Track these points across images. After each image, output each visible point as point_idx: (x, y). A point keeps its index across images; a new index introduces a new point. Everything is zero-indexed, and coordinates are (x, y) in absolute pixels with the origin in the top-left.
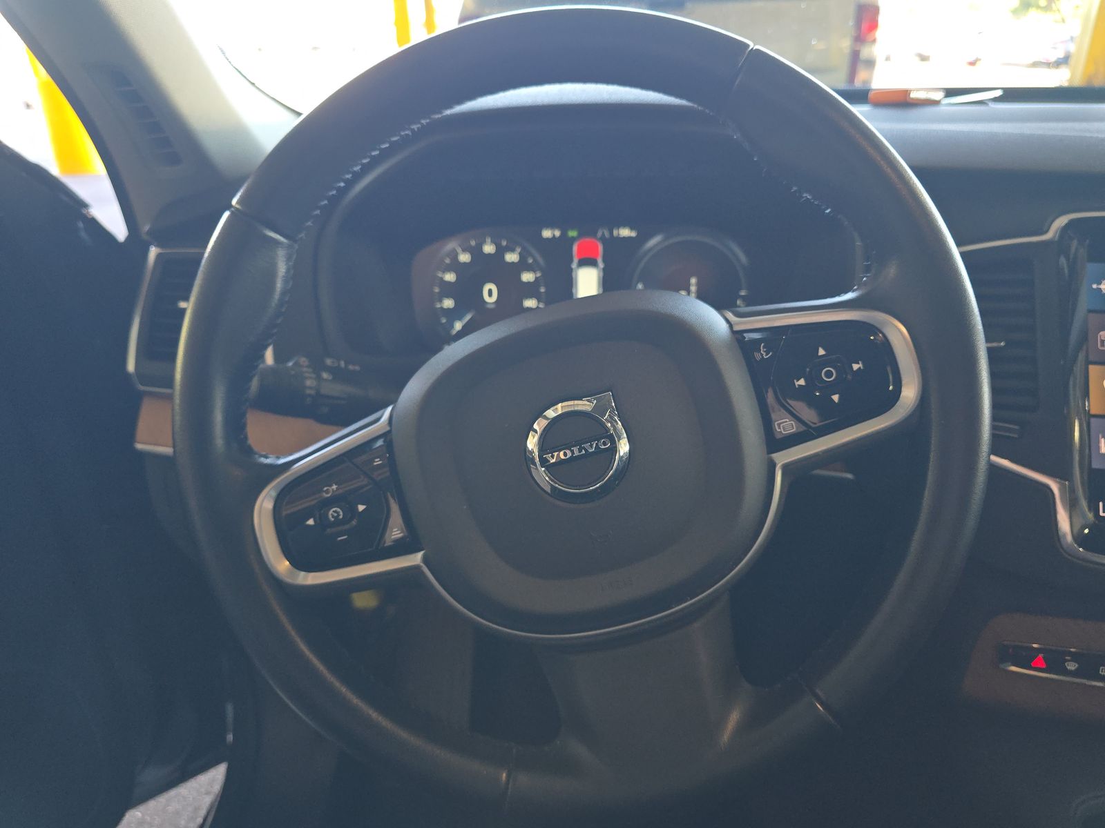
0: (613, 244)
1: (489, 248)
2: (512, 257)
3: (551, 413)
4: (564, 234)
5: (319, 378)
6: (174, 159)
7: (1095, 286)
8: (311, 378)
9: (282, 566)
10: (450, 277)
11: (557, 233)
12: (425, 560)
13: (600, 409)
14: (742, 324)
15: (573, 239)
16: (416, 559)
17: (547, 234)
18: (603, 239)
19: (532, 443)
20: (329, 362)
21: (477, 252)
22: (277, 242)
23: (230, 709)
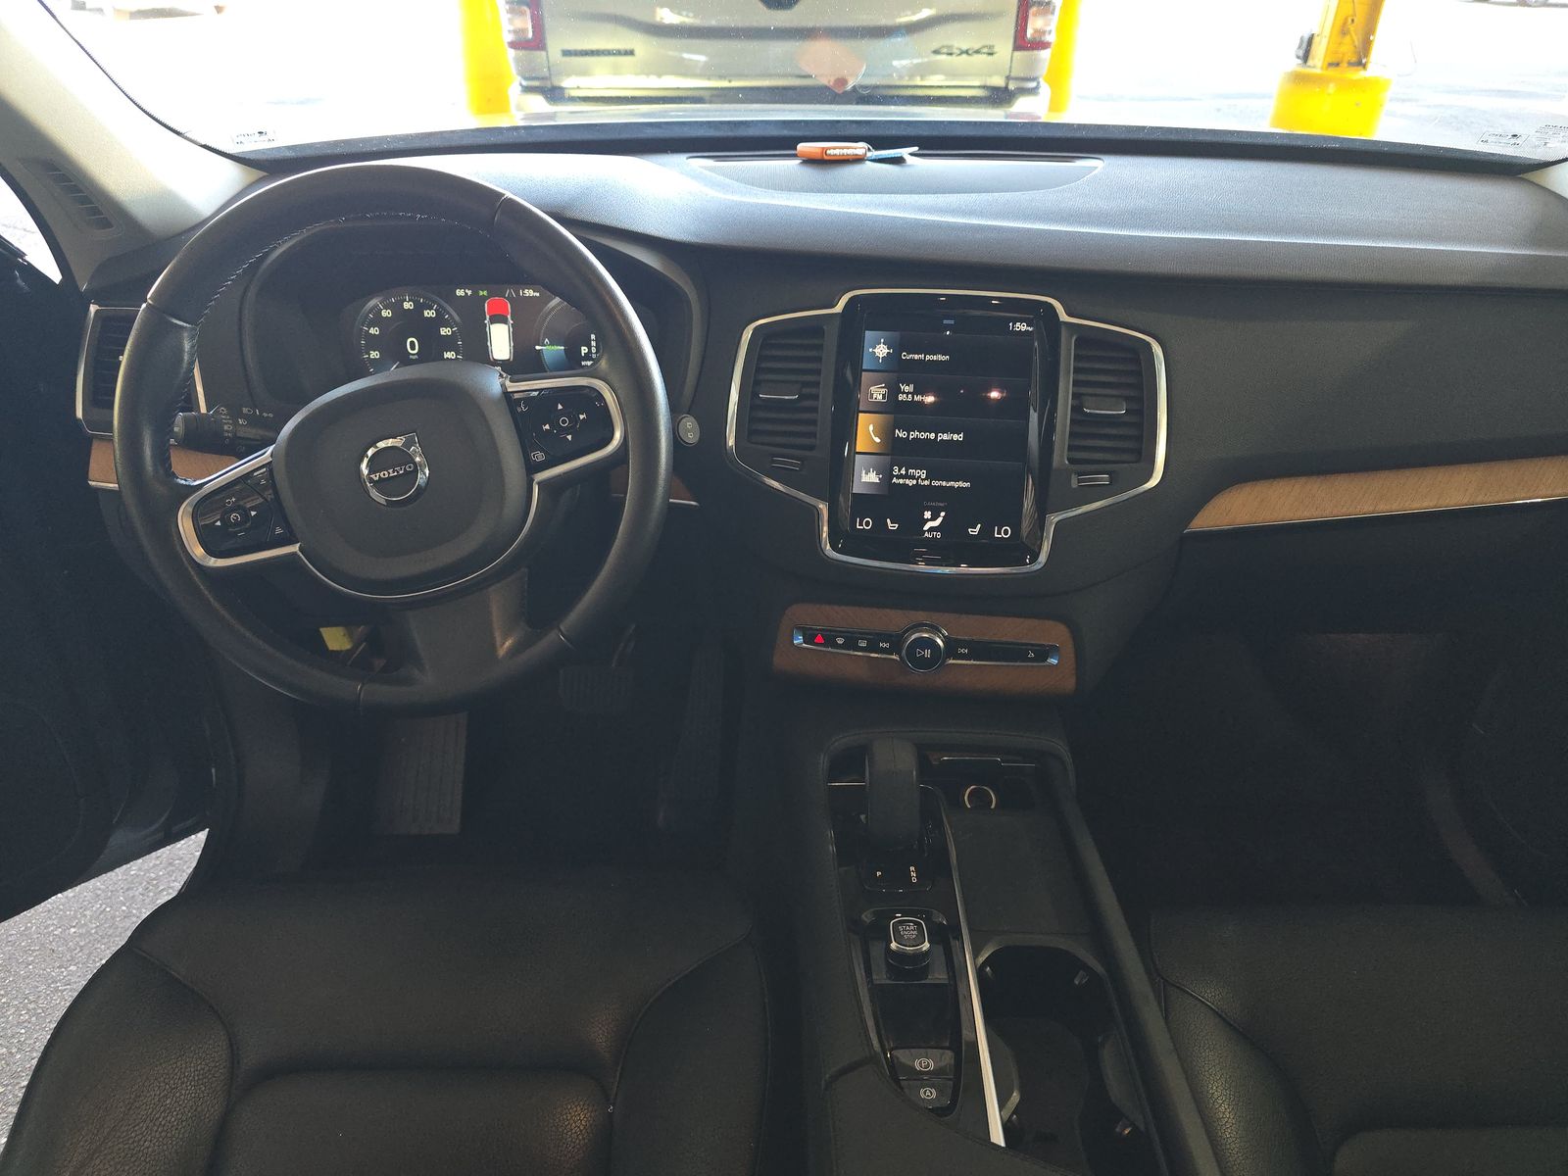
0: (519, 303)
1: (407, 305)
2: (429, 314)
3: (381, 445)
4: (475, 293)
5: (236, 423)
6: (106, 224)
7: (871, 350)
8: (228, 423)
9: (198, 552)
10: (374, 331)
11: (469, 292)
12: (300, 549)
13: (408, 444)
14: (512, 387)
15: (484, 298)
16: (295, 548)
17: (460, 293)
18: (510, 299)
19: (364, 467)
20: (245, 410)
21: (397, 308)
22: (181, 327)
23: (213, 770)
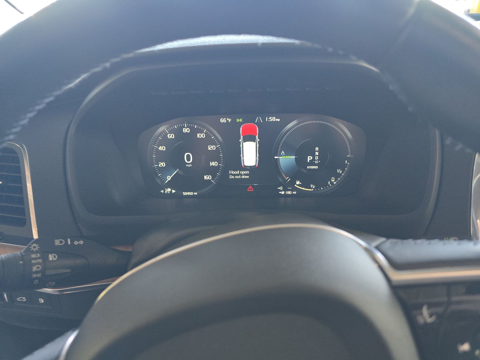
0: (265, 127)
1: (186, 130)
2: (201, 136)
4: (234, 120)
5: (45, 261)
10: (162, 148)
11: (230, 120)
15: (240, 124)
17: (223, 120)
18: (258, 124)
21: (178, 132)
